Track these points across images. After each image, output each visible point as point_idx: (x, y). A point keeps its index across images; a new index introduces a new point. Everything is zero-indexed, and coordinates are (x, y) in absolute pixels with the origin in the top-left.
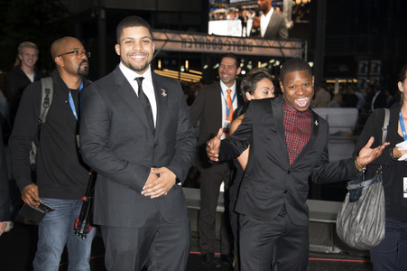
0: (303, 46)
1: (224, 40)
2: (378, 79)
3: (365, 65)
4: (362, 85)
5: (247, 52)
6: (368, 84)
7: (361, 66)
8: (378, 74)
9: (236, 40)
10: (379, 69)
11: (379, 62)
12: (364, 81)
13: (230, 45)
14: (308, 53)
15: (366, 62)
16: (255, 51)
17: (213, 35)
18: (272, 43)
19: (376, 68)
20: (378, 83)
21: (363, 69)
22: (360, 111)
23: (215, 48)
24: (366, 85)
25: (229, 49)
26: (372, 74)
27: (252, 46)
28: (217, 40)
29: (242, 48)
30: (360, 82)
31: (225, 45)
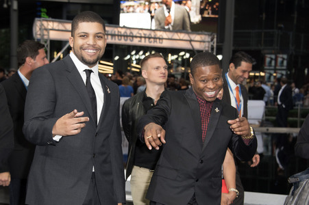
0: (212, 40)
1: (135, 33)
2: (284, 72)
3: (272, 59)
4: (269, 78)
5: (158, 44)
6: (275, 77)
7: (268, 60)
8: (285, 68)
9: (147, 33)
10: (285, 63)
11: (285, 56)
12: (271, 75)
13: (141, 37)
14: (217, 46)
15: (273, 57)
16: (166, 44)
17: (124, 27)
18: (182, 36)
19: (282, 62)
20: (284, 77)
21: (270, 62)
22: (266, 103)
23: (126, 40)
24: (272, 79)
25: (140, 41)
26: (278, 68)
27: (162, 39)
28: (128, 32)
29: (152, 40)
30: (267, 75)
31: (136, 37)
